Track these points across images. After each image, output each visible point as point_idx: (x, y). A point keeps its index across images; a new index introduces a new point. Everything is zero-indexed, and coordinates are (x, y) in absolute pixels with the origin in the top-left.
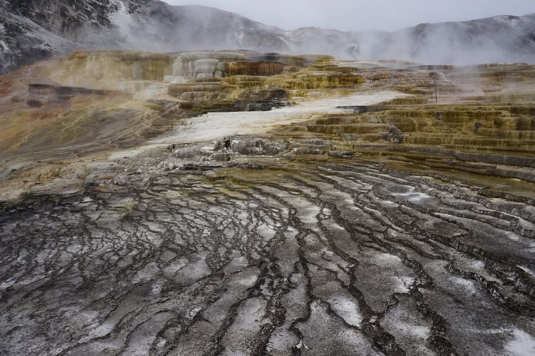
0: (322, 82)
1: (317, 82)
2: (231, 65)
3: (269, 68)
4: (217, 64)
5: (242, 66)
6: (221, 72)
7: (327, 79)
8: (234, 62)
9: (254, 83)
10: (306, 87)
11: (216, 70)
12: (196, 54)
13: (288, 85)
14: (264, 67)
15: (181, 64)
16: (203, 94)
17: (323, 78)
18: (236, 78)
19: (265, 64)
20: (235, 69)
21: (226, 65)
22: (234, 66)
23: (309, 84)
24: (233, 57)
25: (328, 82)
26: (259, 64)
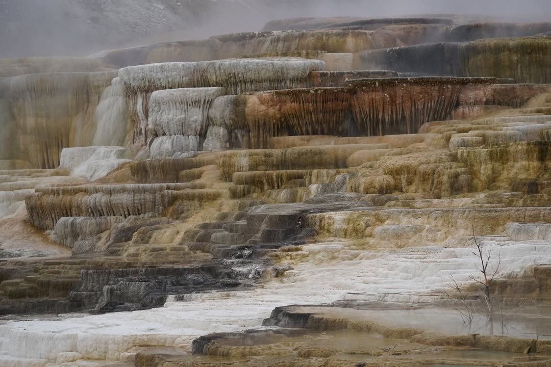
0: (511, 163)
1: (490, 166)
2: (254, 102)
3: (393, 102)
4: (209, 103)
5: (290, 106)
6: (222, 131)
7: (528, 152)
8: (266, 94)
9: (280, 177)
10: (446, 186)
11: (209, 122)
12: (151, 70)
13: (390, 179)
14: (372, 101)
15: (120, 102)
16: (98, 225)
17: (512, 148)
18: (234, 160)
19: (375, 90)
20: (266, 115)
21: (238, 105)
22: (263, 107)
23: (457, 175)
24: (264, 75)
25: (535, 164)
26: (353, 92)
